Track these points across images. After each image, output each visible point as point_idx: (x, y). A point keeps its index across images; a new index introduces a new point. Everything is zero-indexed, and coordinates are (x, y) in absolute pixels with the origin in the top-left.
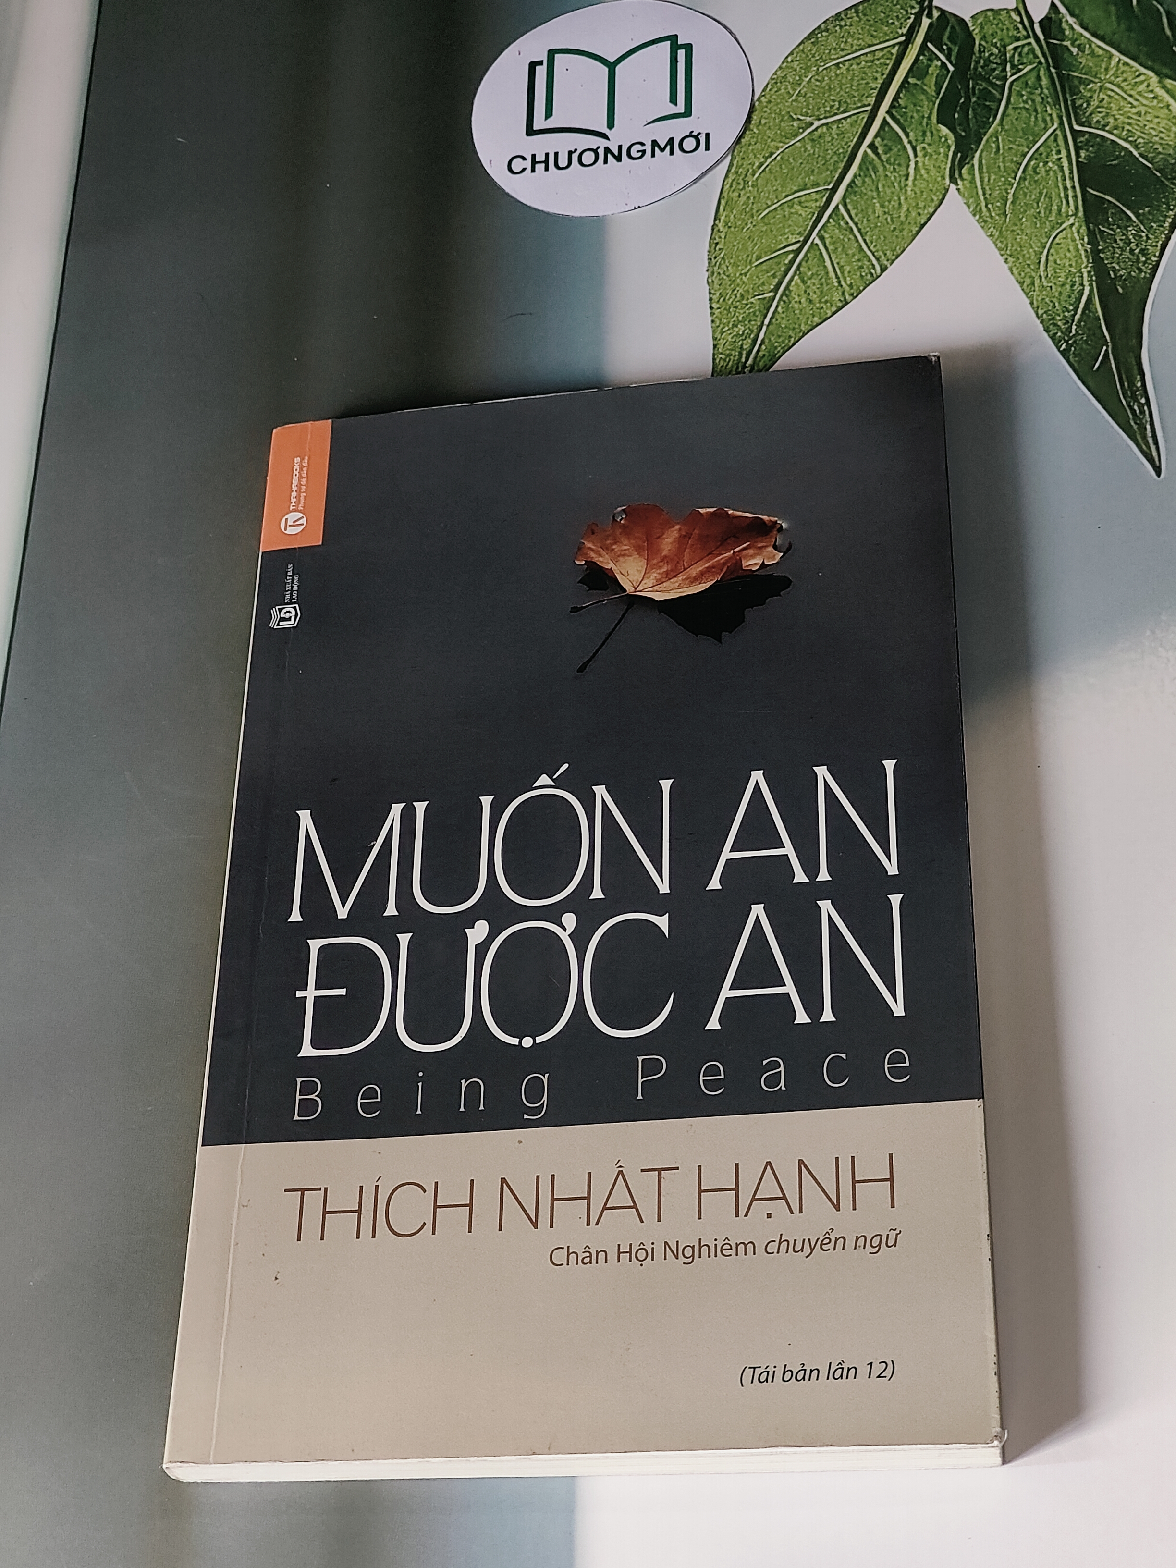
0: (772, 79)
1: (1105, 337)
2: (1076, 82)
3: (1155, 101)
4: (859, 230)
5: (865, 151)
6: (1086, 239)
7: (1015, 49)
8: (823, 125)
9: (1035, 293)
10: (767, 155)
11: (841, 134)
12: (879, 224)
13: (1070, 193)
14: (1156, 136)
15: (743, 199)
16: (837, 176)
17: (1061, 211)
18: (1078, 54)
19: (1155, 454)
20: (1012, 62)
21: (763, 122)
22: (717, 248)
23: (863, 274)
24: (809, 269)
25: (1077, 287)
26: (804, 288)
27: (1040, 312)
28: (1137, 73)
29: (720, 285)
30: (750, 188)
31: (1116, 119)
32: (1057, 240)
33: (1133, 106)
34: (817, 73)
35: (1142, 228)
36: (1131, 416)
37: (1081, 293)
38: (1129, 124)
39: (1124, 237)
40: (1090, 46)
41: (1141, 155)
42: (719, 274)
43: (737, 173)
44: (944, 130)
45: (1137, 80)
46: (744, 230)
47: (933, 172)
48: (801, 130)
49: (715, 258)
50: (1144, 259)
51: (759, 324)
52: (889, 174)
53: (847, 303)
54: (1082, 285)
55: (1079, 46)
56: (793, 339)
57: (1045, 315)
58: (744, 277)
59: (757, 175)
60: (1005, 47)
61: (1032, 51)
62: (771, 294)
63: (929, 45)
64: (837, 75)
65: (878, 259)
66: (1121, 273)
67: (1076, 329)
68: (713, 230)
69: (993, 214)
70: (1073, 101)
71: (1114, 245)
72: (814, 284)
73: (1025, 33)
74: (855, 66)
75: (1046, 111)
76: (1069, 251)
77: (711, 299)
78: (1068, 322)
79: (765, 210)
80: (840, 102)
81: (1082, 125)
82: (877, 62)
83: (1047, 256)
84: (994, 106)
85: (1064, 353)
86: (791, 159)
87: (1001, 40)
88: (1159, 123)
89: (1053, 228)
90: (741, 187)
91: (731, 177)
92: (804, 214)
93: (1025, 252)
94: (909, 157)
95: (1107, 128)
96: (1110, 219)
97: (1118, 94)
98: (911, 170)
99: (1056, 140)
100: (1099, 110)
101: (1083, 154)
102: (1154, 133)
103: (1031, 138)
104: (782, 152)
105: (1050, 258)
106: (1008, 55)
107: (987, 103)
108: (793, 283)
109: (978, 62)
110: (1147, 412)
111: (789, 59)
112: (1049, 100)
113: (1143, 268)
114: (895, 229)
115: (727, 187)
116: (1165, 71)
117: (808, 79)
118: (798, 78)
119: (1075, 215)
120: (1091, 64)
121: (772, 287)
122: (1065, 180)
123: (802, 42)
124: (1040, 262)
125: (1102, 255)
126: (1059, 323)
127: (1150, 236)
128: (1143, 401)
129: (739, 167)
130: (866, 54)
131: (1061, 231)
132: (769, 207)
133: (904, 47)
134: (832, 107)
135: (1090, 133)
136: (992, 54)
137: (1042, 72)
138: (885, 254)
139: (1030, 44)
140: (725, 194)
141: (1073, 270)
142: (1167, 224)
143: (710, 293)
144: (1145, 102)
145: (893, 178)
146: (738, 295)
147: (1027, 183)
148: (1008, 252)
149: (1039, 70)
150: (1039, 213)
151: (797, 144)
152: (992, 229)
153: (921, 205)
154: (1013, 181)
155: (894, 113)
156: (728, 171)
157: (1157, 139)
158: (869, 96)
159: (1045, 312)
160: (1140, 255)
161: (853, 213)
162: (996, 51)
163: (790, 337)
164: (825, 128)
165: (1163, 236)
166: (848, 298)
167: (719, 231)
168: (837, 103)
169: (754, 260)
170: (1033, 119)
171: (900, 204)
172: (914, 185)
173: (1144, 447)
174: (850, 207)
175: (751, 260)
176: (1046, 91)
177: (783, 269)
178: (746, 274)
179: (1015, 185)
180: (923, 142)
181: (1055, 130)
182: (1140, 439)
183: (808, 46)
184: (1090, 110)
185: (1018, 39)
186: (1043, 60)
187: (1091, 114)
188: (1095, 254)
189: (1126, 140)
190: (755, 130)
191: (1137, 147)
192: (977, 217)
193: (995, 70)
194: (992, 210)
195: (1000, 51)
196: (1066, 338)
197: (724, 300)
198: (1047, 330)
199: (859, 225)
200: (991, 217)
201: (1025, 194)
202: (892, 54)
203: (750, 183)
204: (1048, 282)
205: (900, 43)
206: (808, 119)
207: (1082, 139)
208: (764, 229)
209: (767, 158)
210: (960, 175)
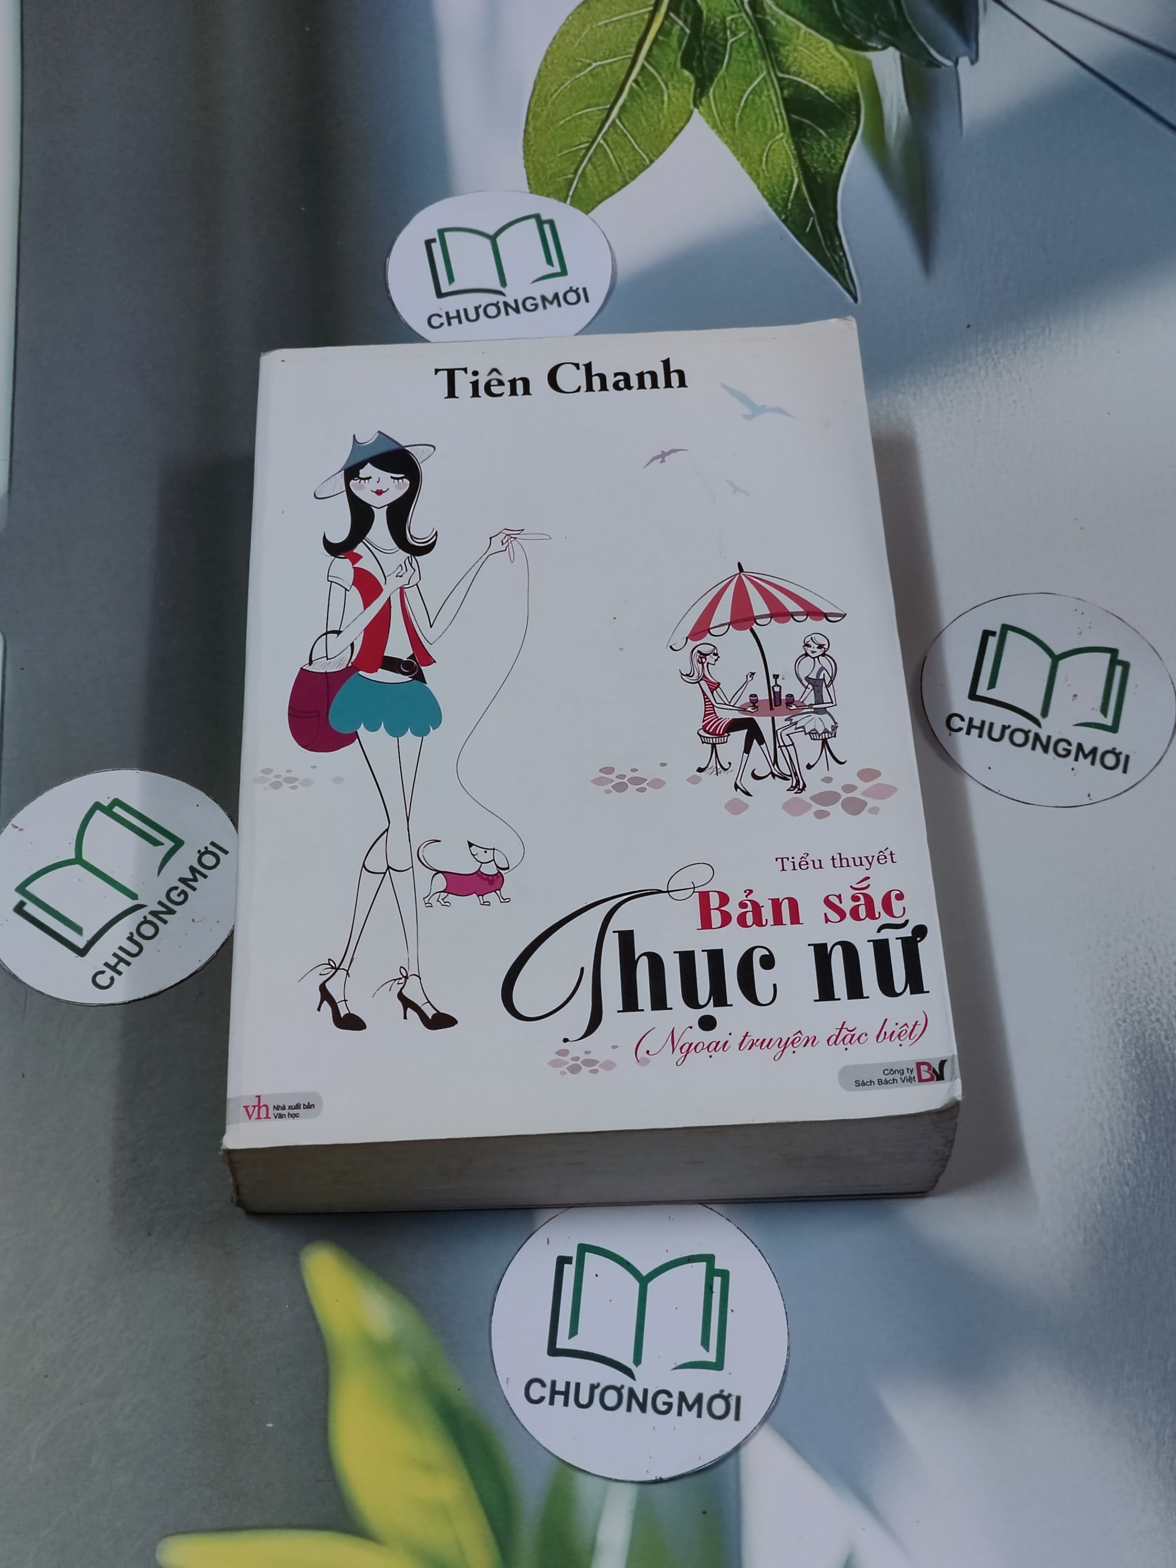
0: (558, 31)
1: (811, 211)
2: (777, 45)
3: (833, 61)
4: (632, 136)
5: (631, 87)
6: (793, 147)
7: (732, 20)
8: (599, 66)
9: (761, 181)
10: (560, 84)
11: (614, 72)
12: (646, 132)
13: (779, 117)
14: (836, 82)
15: (545, 113)
16: (612, 100)
17: (772, 128)
18: (776, 26)
19: (852, 288)
20: (730, 28)
21: (555, 61)
22: (530, 143)
23: (638, 165)
24: (598, 160)
25: (789, 178)
26: (594, 172)
27: (766, 193)
28: (819, 41)
29: (534, 168)
30: (550, 106)
31: (806, 70)
32: (773, 147)
33: (817, 62)
34: (592, 29)
35: (831, 141)
36: (834, 264)
37: (792, 182)
38: (816, 74)
39: (819, 147)
40: (785, 21)
41: (827, 94)
42: (532, 161)
43: (538, 95)
44: (686, 73)
45: (819, 45)
46: (549, 132)
47: (681, 100)
48: (583, 69)
49: (529, 150)
50: (833, 161)
51: (565, 194)
52: (649, 100)
53: (626, 183)
54: (793, 176)
55: (778, 21)
56: (590, 207)
57: (769, 196)
58: (552, 165)
59: (554, 97)
60: (724, 18)
61: (744, 22)
62: (571, 176)
63: (672, 15)
64: (606, 32)
65: (647, 155)
66: (820, 169)
67: (791, 206)
68: (526, 131)
69: (726, 129)
70: (776, 58)
71: (813, 151)
72: (603, 170)
73: (736, 9)
74: (618, 26)
75: (757, 63)
76: (781, 154)
77: (528, 178)
78: (786, 200)
79: (562, 120)
80: (610, 51)
81: (783, 72)
82: (634, 24)
83: (767, 156)
84: (720, 57)
85: (785, 221)
86: (578, 88)
87: (722, 13)
88: (836, 74)
89: (769, 139)
90: (543, 104)
91: (535, 98)
92: (591, 124)
93: (751, 154)
94: (662, 91)
95: (802, 76)
96: (808, 135)
97: (805, 53)
98: (666, 98)
99: (766, 82)
100: (795, 64)
101: (786, 92)
102: (834, 80)
103: (748, 80)
104: (571, 82)
105: (770, 159)
106: (728, 24)
107: (716, 56)
108: (587, 169)
109: (706, 27)
110: (845, 262)
111: (570, 18)
112: (759, 56)
113: (834, 167)
114: (657, 136)
115: (532, 104)
116: (838, 39)
117: (585, 33)
118: (577, 32)
119: (784, 130)
120: (786, 32)
121: (572, 171)
122: (774, 108)
123: (578, 7)
124: (761, 161)
125: (805, 158)
126: (780, 201)
127: (838, 147)
128: (841, 254)
129: (540, 91)
130: (626, 18)
131: (775, 141)
132: (564, 118)
133: (653, 14)
134: (604, 53)
135: (790, 80)
136: (715, 23)
137: (753, 37)
138: (652, 152)
139: (742, 17)
140: (532, 109)
141: (786, 167)
142: (848, 139)
143: (527, 174)
144: (826, 60)
145: (652, 103)
146: (548, 176)
147: (748, 110)
148: (739, 153)
149: (750, 36)
150: (758, 129)
151: (582, 78)
152: (726, 138)
153: (675, 120)
154: (738, 108)
155: (650, 59)
156: (533, 94)
157: (836, 84)
158: (630, 47)
159: (770, 194)
160: (831, 159)
161: (626, 124)
162: (718, 20)
163: (588, 205)
164: (600, 69)
165: (846, 147)
166: (628, 179)
167: (529, 133)
168: (608, 52)
169: (557, 151)
170: (748, 67)
171: (659, 120)
172: (668, 108)
173: (844, 284)
174: (624, 120)
175: (555, 154)
176: (757, 50)
177: (579, 159)
178: (552, 162)
179: (740, 111)
180: (672, 79)
181: (764, 78)
182: (840, 277)
183: (583, 10)
184: (788, 64)
185: (733, 13)
186: (752, 28)
187: (789, 67)
188: (800, 157)
189: (815, 84)
190: (550, 67)
191: (822, 89)
192: (715, 130)
193: (717, 34)
194: (725, 126)
195: (721, 21)
196: (785, 211)
197: (538, 178)
198: (771, 205)
199: (632, 133)
200: (725, 130)
201: (747, 117)
202: (644, 19)
203: (549, 102)
204: (770, 173)
205: (650, 12)
206: (588, 61)
207: (784, 83)
208: (563, 132)
209: (560, 86)
210: (701, 103)
